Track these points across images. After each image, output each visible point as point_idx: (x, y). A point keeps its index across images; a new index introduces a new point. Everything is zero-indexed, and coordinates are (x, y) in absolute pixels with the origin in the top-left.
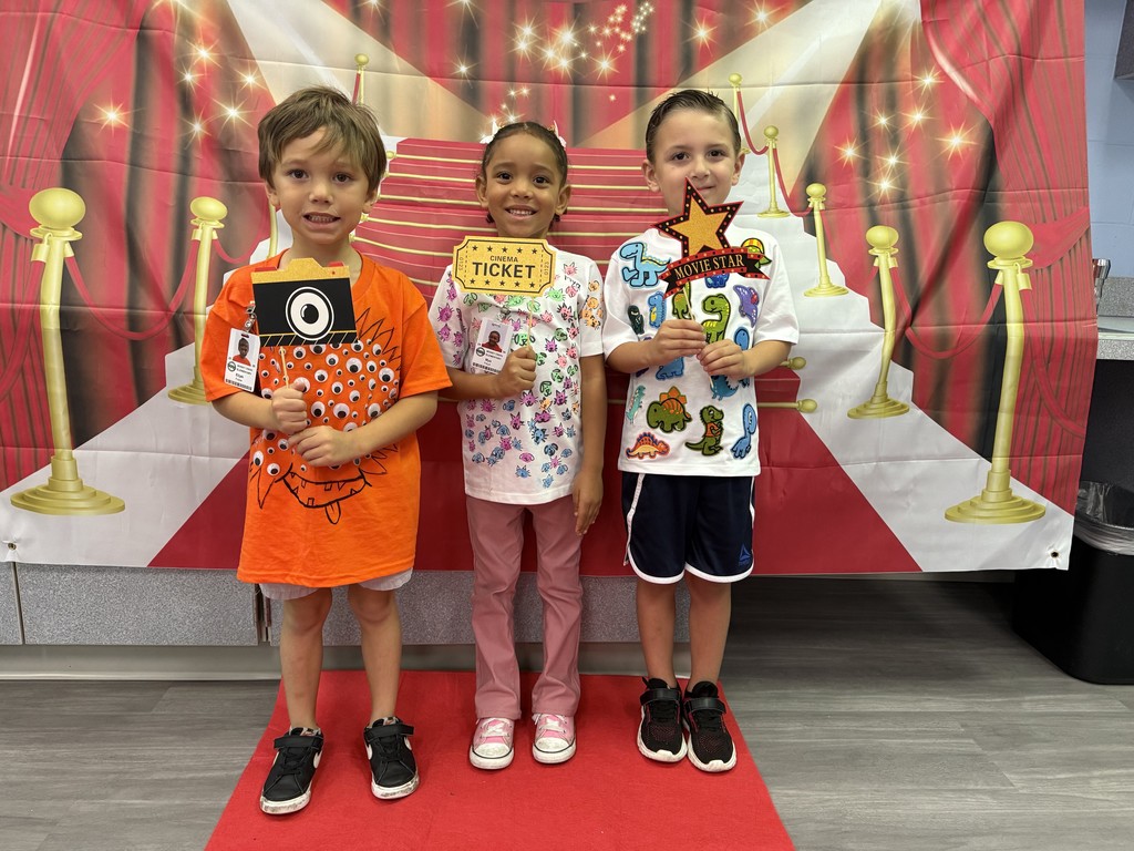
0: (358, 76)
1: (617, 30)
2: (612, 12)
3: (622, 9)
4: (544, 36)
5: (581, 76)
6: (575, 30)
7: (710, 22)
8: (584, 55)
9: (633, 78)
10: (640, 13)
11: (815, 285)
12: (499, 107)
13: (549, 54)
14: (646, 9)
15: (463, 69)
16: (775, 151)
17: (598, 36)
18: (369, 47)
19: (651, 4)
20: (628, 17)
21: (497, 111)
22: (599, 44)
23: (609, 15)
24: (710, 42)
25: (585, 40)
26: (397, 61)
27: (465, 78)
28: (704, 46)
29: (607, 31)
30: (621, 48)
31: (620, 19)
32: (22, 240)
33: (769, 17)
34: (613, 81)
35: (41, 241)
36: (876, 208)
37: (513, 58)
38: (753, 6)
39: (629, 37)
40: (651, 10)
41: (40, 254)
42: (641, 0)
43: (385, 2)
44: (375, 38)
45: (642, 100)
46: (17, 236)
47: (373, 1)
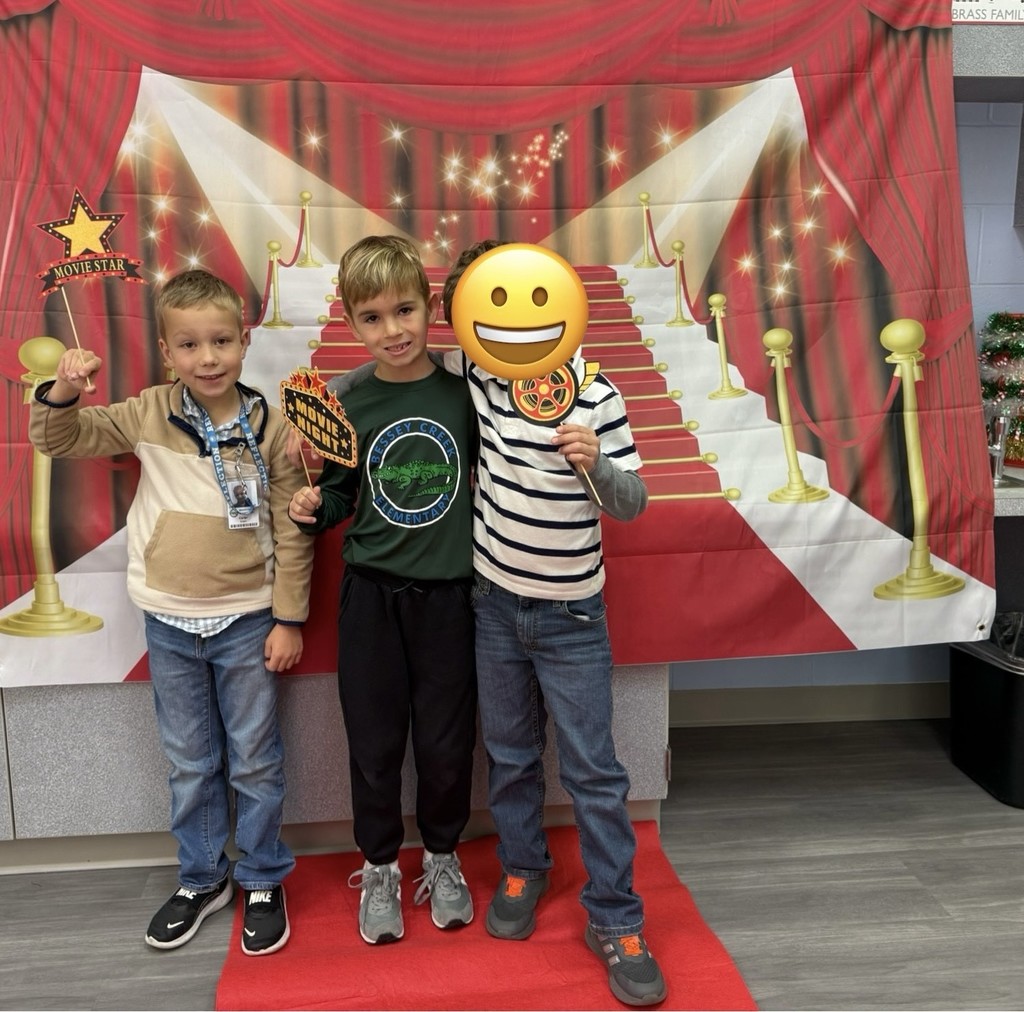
0: (303, 211)
1: (536, 158)
2: (531, 141)
3: (539, 139)
4: (471, 166)
5: (505, 201)
6: (498, 159)
7: (620, 146)
8: (507, 183)
9: (552, 201)
10: (556, 141)
11: (719, 388)
12: (433, 234)
13: (476, 182)
14: (562, 137)
15: (398, 200)
16: (682, 263)
17: (519, 164)
18: (313, 183)
19: (566, 133)
20: (545, 146)
21: (431, 238)
22: (520, 171)
23: (528, 144)
24: (621, 166)
25: (507, 168)
26: (338, 195)
27: (400, 208)
28: (615, 168)
29: (527, 160)
30: (540, 174)
31: (538, 148)
32: (14, 386)
33: (673, 140)
34: (534, 205)
36: (772, 311)
37: (443, 188)
38: (658, 129)
39: (547, 164)
40: (566, 138)
42: (557, 128)
43: (325, 142)
44: (317, 175)
45: (561, 221)
46: (10, 382)
47: (313, 140)
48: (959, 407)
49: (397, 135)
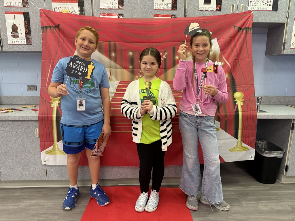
0: (111, 70)
9: (164, 67)
10: (165, 54)
12: (138, 74)
15: (131, 67)
18: (113, 64)
19: (167, 53)
21: (138, 75)
26: (118, 66)
27: (131, 69)
32: (49, 103)
33: (190, 54)
35: (52, 103)
39: (163, 59)
41: (52, 106)
42: (165, 52)
43: (116, 55)
44: (114, 62)
45: (166, 71)
46: (48, 102)
47: (113, 55)
48: (251, 111)
49: (131, 53)
